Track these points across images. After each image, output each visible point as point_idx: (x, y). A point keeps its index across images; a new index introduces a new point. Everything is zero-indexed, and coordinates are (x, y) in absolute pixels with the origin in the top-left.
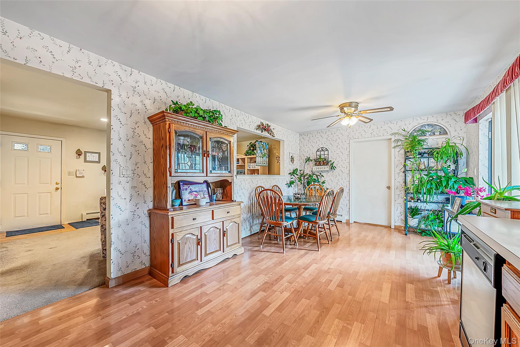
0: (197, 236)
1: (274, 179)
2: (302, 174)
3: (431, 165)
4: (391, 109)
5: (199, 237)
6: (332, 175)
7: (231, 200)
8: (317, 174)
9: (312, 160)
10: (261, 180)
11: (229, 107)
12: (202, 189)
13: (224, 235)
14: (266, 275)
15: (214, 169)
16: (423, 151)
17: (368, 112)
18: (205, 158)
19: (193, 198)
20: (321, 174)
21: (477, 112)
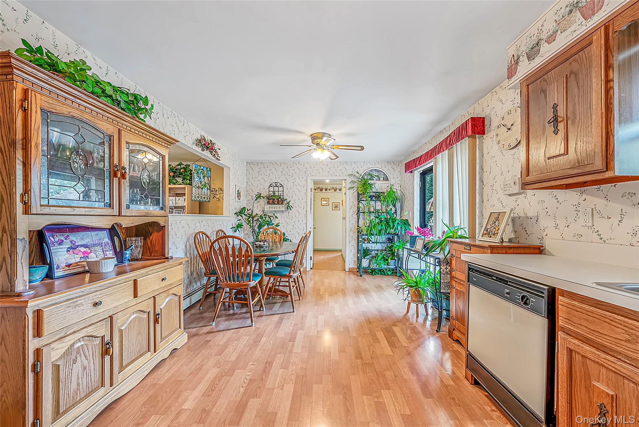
0: (103, 337)
1: (217, 221)
2: (250, 214)
3: (378, 208)
4: (362, 148)
5: (107, 338)
6: (287, 216)
7: (163, 257)
8: (270, 215)
9: (264, 197)
10: (200, 222)
11: (153, 98)
12: (100, 239)
13: (156, 321)
14: (244, 369)
15: (132, 201)
16: (372, 194)
17: (340, 147)
18: (116, 180)
19: (78, 260)
20: (274, 214)
21: (419, 164)
